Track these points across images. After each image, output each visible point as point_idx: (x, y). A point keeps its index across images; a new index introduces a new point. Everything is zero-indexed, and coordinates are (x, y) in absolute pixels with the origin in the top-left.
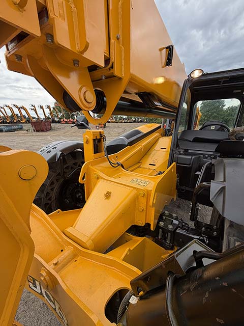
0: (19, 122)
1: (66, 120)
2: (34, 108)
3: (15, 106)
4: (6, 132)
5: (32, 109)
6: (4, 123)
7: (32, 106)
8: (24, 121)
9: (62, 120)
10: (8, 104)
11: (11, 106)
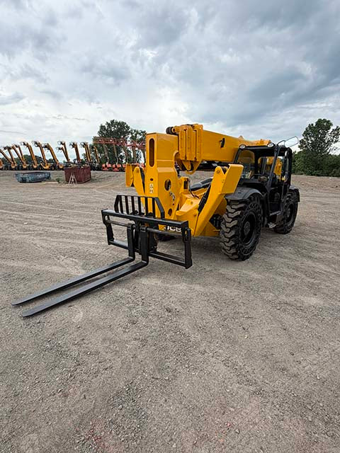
0: (40, 168)
1: (110, 166)
2: (63, 146)
3: (36, 143)
4: (30, 182)
5: (60, 149)
6: (19, 170)
7: (62, 143)
8: (47, 167)
9: (104, 165)
10: (26, 141)
11: (30, 144)
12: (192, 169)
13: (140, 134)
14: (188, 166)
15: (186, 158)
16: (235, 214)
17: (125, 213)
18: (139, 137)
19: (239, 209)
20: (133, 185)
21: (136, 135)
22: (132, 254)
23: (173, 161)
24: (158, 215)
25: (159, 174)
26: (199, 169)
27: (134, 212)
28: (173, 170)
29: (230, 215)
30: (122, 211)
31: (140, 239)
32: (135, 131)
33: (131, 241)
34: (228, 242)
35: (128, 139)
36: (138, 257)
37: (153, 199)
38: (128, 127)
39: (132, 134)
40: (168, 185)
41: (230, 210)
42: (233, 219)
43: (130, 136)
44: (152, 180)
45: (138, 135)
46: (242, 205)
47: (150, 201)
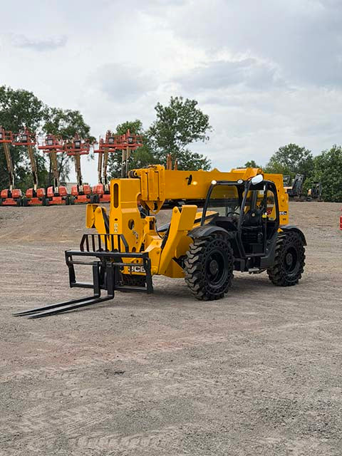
12: (156, 208)
13: (65, 118)
14: (151, 206)
15: (148, 199)
16: (197, 250)
17: (91, 251)
18: (64, 125)
19: (200, 246)
20: (94, 227)
21: (57, 120)
22: (97, 291)
23: (136, 202)
24: (123, 250)
25: (123, 214)
26: (163, 208)
27: (101, 250)
28: (136, 210)
29: (193, 252)
30: (88, 250)
31: (106, 273)
32: (54, 111)
33: (97, 278)
34: (191, 278)
35: (39, 130)
36: (104, 293)
37: (119, 236)
38: (37, 103)
39: (47, 117)
40: (131, 224)
41: (193, 247)
42: (195, 255)
43: (43, 123)
44: (116, 220)
45: (61, 122)
46: (204, 242)
47: (116, 238)
